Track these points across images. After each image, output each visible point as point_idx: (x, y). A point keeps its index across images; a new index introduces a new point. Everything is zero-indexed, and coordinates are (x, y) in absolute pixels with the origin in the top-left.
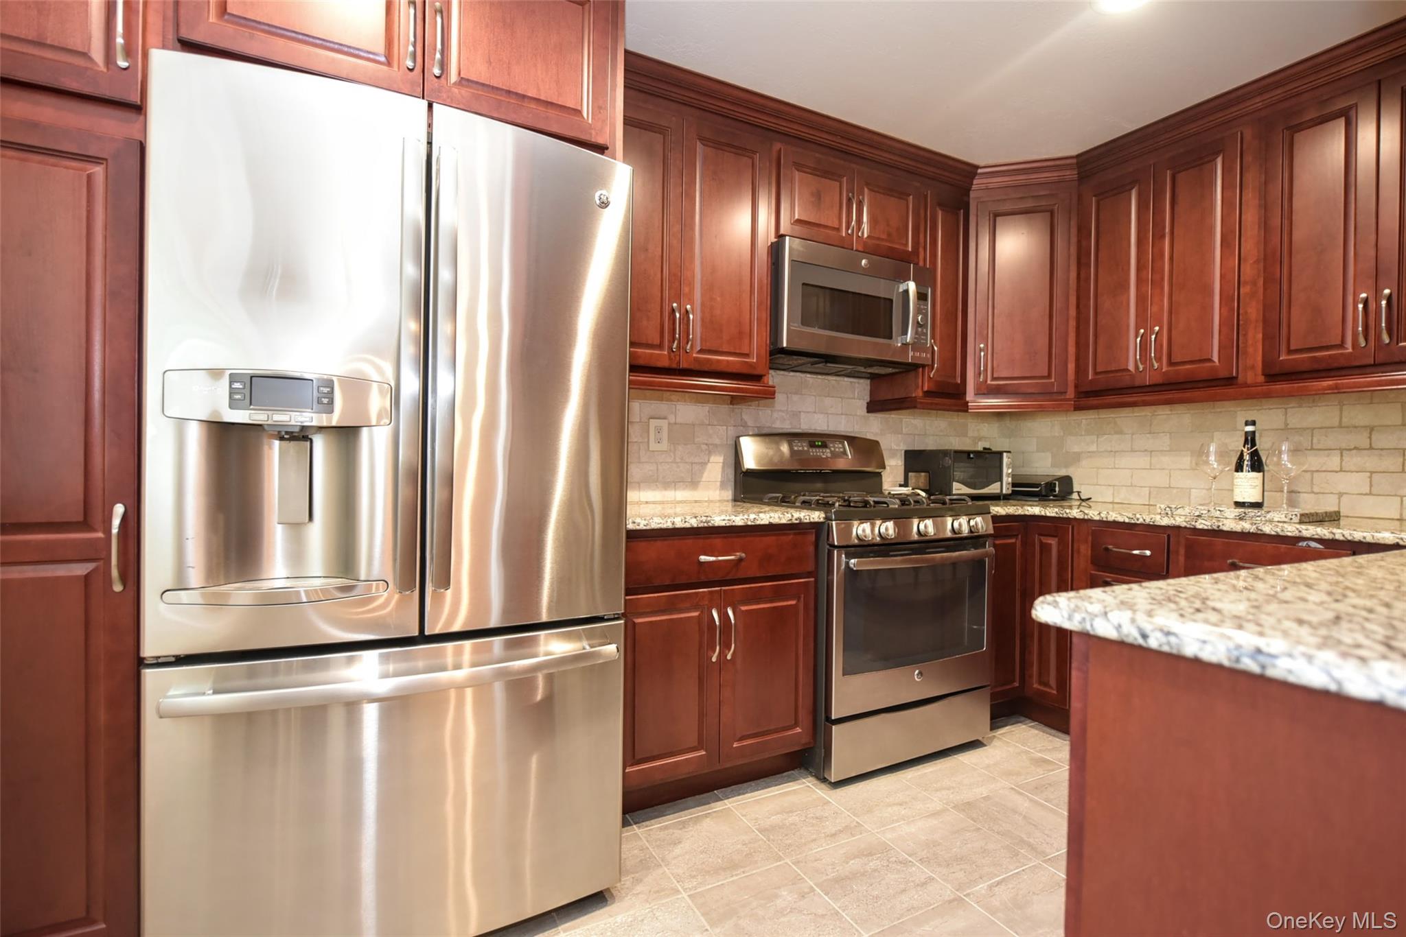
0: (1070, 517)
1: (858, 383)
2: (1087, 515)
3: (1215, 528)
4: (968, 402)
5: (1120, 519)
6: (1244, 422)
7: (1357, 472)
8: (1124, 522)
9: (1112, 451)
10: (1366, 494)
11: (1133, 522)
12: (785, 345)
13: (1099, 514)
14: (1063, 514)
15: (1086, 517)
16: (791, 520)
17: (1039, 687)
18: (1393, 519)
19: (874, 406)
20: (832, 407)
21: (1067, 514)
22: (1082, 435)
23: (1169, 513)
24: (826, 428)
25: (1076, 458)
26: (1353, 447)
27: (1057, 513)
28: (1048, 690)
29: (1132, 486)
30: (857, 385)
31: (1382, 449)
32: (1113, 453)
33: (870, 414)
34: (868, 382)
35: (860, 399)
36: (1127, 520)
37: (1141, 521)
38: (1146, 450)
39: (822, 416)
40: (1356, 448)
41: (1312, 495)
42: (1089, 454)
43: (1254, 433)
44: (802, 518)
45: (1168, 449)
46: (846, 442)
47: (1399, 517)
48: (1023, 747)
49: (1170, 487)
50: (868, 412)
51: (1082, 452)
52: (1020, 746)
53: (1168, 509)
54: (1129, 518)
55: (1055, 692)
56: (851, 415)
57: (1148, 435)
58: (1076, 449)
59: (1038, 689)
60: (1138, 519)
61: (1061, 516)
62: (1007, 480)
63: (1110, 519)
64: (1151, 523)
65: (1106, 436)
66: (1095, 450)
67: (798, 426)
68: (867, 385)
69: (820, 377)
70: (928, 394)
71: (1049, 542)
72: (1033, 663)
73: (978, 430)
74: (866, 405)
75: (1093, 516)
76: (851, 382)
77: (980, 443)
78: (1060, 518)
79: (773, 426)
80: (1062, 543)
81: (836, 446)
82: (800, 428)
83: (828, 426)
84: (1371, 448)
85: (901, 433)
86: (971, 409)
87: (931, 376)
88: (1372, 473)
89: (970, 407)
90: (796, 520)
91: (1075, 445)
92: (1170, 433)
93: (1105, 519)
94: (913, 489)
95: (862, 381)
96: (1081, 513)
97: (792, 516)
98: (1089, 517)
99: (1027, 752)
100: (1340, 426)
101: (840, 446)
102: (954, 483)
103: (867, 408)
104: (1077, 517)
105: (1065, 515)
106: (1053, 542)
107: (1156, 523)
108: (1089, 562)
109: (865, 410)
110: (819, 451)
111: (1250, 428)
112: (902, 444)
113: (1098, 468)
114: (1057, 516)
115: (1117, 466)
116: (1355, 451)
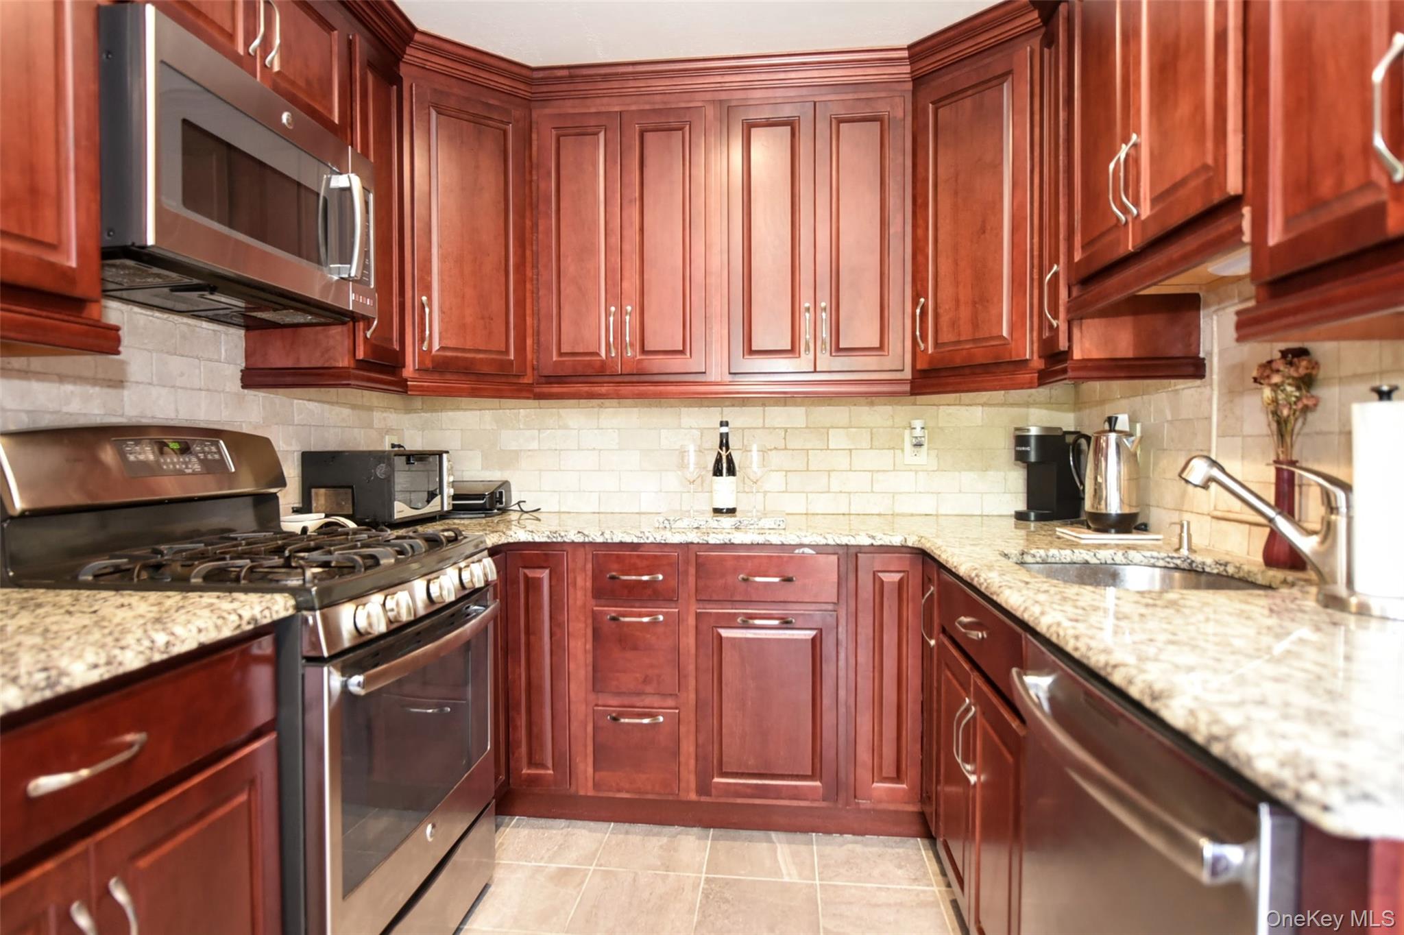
0: (567, 540)
1: (226, 334)
2: (588, 536)
3: (727, 541)
4: (406, 380)
5: (628, 539)
6: (719, 423)
7: (777, 471)
8: (632, 543)
9: (556, 450)
10: (783, 492)
11: (642, 541)
12: (151, 240)
13: (602, 534)
14: (557, 538)
15: (587, 540)
16: (239, 626)
17: (529, 772)
18: (802, 514)
19: (254, 378)
20: (182, 374)
21: (562, 537)
22: (520, 429)
23: (668, 526)
24: (173, 415)
25: (512, 458)
26: (773, 447)
27: (549, 537)
28: (542, 772)
29: (580, 491)
30: (223, 336)
31: (793, 450)
32: (557, 452)
33: (246, 391)
34: (242, 332)
35: (229, 363)
36: (636, 540)
37: (651, 540)
38: (594, 449)
39: (164, 391)
40: (775, 448)
41: (745, 494)
42: (530, 453)
43: (727, 434)
44: (259, 616)
45: (617, 447)
46: (221, 442)
47: (805, 512)
48: (530, 864)
49: (620, 491)
50: (243, 387)
51: (521, 450)
52: (525, 863)
53: (666, 522)
54: (638, 537)
55: (551, 772)
56: (216, 391)
57: (596, 431)
58: (513, 446)
59: (529, 774)
60: (648, 538)
61: (555, 540)
62: (448, 491)
63: (616, 540)
64: (663, 542)
65: (549, 431)
66: (537, 448)
67: (120, 413)
68: (240, 337)
69: (157, 314)
70: (362, 365)
71: (538, 576)
72: (521, 742)
73: (385, 419)
74: (240, 374)
75: (595, 538)
76: (214, 331)
77: (387, 437)
78: (553, 543)
79: (65, 409)
80: (555, 576)
81: (206, 449)
82: (122, 415)
83: (177, 411)
84: (786, 449)
85: (293, 425)
86: (411, 390)
87: (368, 336)
88: (786, 471)
89: (409, 388)
90: (249, 623)
91: (511, 439)
92: (619, 429)
93: (609, 541)
94: (327, 516)
95: (233, 331)
96: (580, 535)
97: (240, 617)
98: (591, 540)
99: (538, 870)
100: (764, 427)
101: (214, 449)
102: (396, 503)
103: (242, 380)
104: (576, 541)
105: (559, 540)
106: (545, 574)
107: (667, 541)
108: (589, 594)
109: (239, 383)
110: (179, 462)
111: (724, 430)
112: (294, 442)
113: (540, 470)
114: (549, 541)
115: (562, 468)
116: (774, 452)
